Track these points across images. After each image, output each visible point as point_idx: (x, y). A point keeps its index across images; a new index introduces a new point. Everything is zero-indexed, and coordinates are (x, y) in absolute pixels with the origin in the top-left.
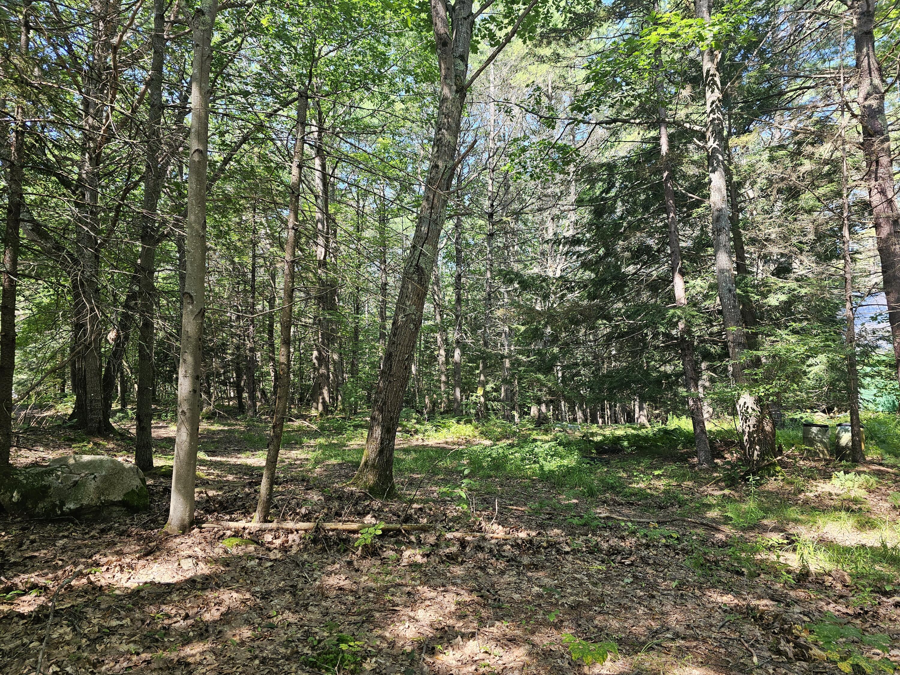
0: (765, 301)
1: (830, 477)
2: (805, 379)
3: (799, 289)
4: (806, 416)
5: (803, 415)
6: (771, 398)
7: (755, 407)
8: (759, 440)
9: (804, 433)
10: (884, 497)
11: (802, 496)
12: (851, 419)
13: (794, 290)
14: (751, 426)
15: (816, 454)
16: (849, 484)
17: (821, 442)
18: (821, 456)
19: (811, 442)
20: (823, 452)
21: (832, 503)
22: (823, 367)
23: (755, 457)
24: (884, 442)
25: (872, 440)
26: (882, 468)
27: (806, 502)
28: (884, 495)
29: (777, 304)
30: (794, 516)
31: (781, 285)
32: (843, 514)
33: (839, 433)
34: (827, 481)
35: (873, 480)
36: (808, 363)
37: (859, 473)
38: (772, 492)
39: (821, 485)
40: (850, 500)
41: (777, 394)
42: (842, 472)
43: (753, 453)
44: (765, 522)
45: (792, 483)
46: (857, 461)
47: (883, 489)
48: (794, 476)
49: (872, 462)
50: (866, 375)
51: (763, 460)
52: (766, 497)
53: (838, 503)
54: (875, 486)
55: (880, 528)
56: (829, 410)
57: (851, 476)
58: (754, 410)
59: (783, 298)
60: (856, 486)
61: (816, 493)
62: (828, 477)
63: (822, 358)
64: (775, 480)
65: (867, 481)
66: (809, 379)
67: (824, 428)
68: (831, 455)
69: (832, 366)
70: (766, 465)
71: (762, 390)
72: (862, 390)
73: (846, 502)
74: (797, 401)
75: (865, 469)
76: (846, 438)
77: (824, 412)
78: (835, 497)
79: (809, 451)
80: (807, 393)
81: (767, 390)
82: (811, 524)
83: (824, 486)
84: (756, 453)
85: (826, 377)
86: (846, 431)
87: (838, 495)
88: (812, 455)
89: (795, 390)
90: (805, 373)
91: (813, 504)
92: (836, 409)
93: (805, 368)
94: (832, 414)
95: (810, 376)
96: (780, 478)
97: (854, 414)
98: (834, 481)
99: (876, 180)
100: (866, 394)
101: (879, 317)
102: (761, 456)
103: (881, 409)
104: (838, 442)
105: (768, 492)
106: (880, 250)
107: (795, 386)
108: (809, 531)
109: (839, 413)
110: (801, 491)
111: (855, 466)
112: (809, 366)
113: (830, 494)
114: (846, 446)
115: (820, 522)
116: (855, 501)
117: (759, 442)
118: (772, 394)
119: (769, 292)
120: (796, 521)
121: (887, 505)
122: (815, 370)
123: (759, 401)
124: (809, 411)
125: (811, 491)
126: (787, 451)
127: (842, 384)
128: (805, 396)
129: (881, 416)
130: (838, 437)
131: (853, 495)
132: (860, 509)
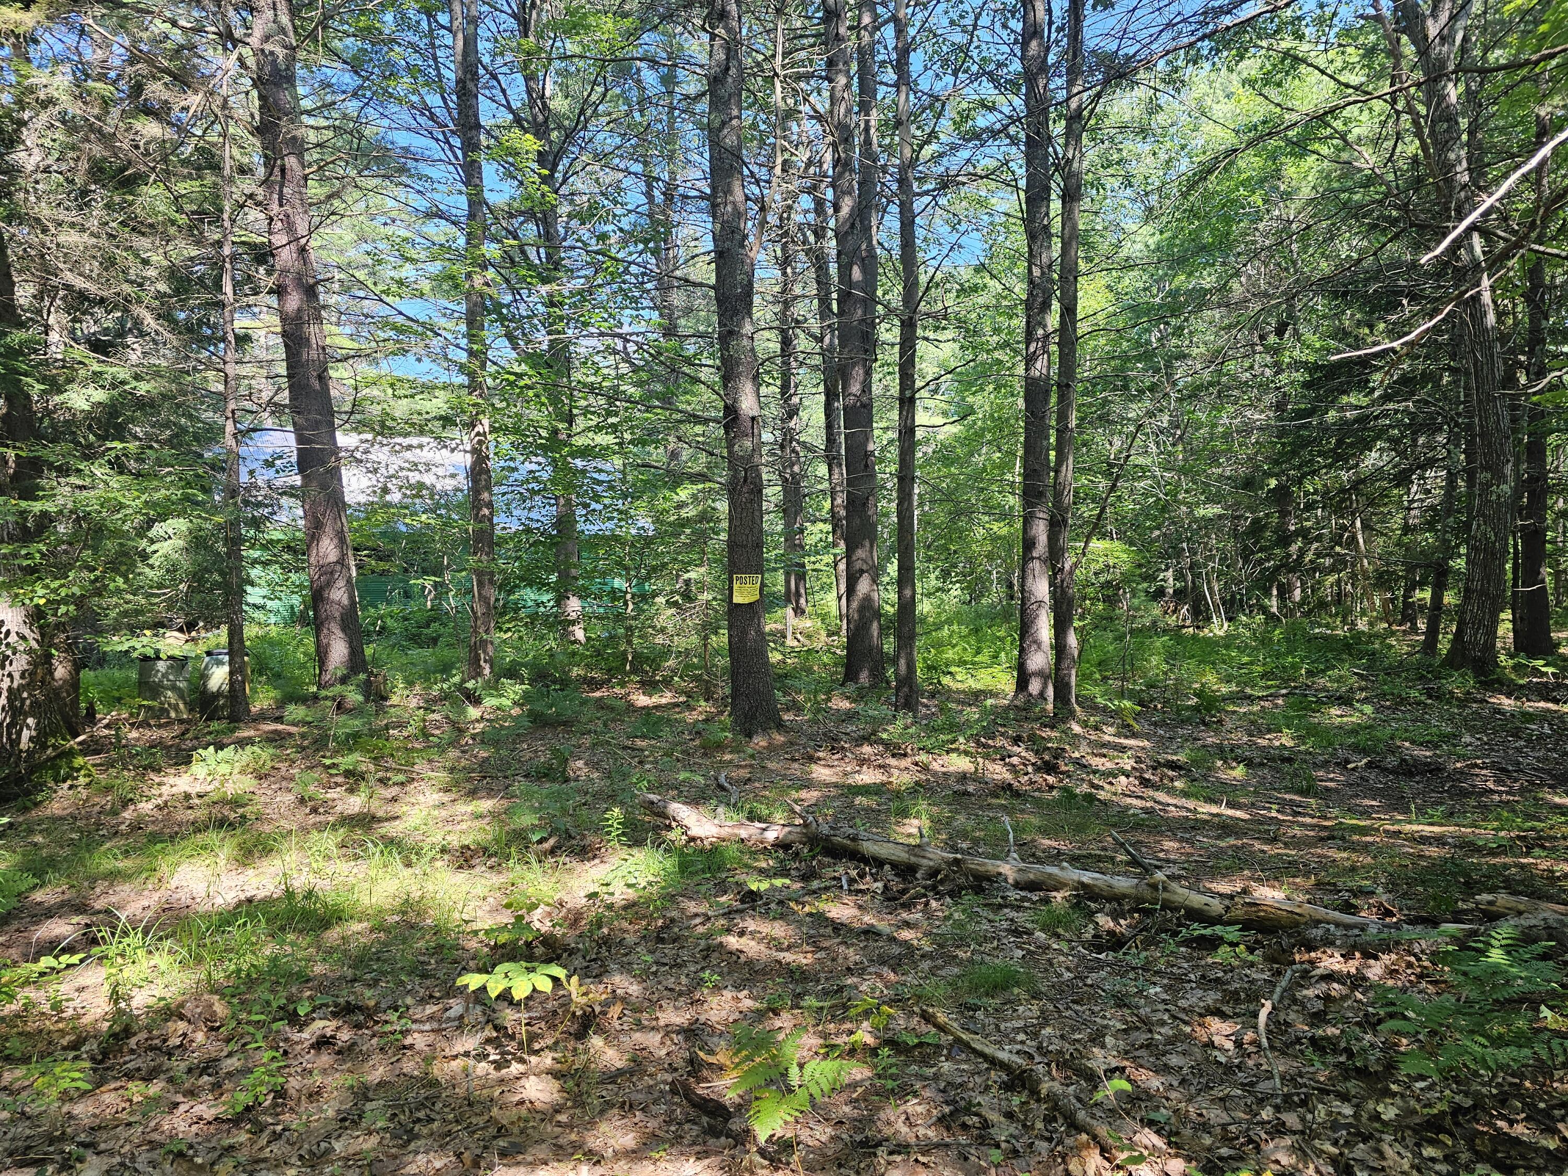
0: (57, 399)
1: (188, 761)
2: (141, 568)
3: (134, 383)
4: (143, 643)
5: (134, 642)
6: (63, 609)
7: (26, 632)
8: (35, 704)
9: (141, 674)
10: (284, 784)
11: (128, 814)
12: (230, 643)
13: (123, 383)
14: (17, 676)
15: (164, 712)
16: (224, 769)
17: (174, 688)
18: (173, 715)
19: (154, 691)
20: (176, 708)
21: (191, 815)
22: (181, 543)
23: (24, 743)
24: (278, 676)
25: (261, 675)
26: (280, 727)
27: (136, 827)
28: (284, 778)
29: (87, 408)
30: (108, 864)
31: (96, 367)
32: (212, 837)
33: (206, 667)
34: (183, 768)
35: (265, 754)
36: (152, 533)
37: (242, 743)
38: (61, 818)
39: (171, 780)
40: (224, 802)
41: (79, 601)
42: (211, 748)
43: (19, 734)
44: (39, 896)
45: (108, 789)
46: (238, 720)
47: (283, 766)
48: (113, 772)
49: (262, 717)
50: (255, 562)
51: (44, 747)
52: (46, 832)
53: (201, 814)
54: (269, 764)
55: (279, 851)
56: (190, 626)
57: (228, 752)
58: (23, 638)
59: (100, 396)
60: (236, 771)
61: (160, 801)
62: (183, 759)
63: (178, 525)
64: (71, 788)
65: (256, 759)
66: (152, 567)
67: (179, 663)
68: (191, 710)
69: (197, 542)
70: (49, 759)
71: (41, 592)
72: (249, 589)
73: (218, 807)
74: (125, 614)
75: (252, 733)
76: (219, 677)
77: (181, 630)
78: (197, 801)
79: (149, 708)
80: (148, 596)
81: (55, 591)
82: (144, 875)
83: (177, 780)
84: (26, 734)
85: (186, 564)
86: (220, 663)
87: (200, 796)
88: (159, 715)
89: (118, 591)
90: (144, 556)
91: (151, 828)
92: (201, 624)
93: (144, 543)
94: (194, 634)
95: (154, 560)
96: (82, 780)
97: (235, 634)
98: (198, 769)
99: (281, 205)
100: (254, 595)
101: (278, 462)
102: (39, 740)
103: (273, 620)
104: (205, 685)
105: (55, 819)
106: (284, 334)
107: (120, 581)
108: (140, 893)
109: (207, 631)
110: (126, 803)
111: (233, 731)
112: (152, 542)
113: (187, 796)
114: (218, 694)
115: (164, 868)
116: (236, 803)
117: (36, 709)
118: (65, 601)
119: (70, 381)
120: (114, 876)
121: (289, 798)
122: (164, 548)
123: (36, 616)
124: (147, 632)
125: (149, 799)
126: (105, 716)
127: (217, 577)
128: (143, 601)
129: (274, 631)
130: (204, 676)
131: (231, 789)
132: (243, 817)
